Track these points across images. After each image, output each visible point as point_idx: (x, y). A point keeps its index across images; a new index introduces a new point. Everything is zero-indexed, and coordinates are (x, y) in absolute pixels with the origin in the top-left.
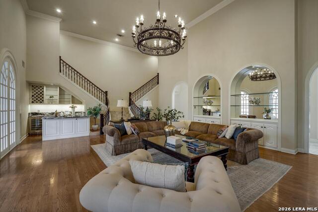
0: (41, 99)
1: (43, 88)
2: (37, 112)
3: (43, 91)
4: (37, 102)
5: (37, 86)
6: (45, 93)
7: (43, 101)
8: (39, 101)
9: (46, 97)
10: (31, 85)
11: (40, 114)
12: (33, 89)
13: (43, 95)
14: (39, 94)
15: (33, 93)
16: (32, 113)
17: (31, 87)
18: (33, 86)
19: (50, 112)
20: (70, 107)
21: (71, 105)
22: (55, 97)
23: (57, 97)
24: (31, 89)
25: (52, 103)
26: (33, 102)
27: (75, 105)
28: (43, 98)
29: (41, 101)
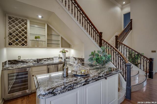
0: (23, 40)
1: (26, 24)
2: (17, 59)
3: (26, 28)
4: (17, 44)
5: (17, 19)
6: (29, 30)
7: (26, 42)
8: (20, 42)
9: (30, 38)
10: (7, 15)
11: (23, 62)
12: (10, 23)
13: (26, 33)
14: (20, 32)
15: (10, 28)
16: (9, 61)
17: (7, 19)
18: (10, 18)
19: (35, 58)
20: (61, 52)
21: (61, 49)
22: (42, 38)
23: (44, 38)
24: (7, 22)
25: (38, 47)
26: (10, 44)
27: (66, 49)
28: (26, 38)
29: (24, 43)
